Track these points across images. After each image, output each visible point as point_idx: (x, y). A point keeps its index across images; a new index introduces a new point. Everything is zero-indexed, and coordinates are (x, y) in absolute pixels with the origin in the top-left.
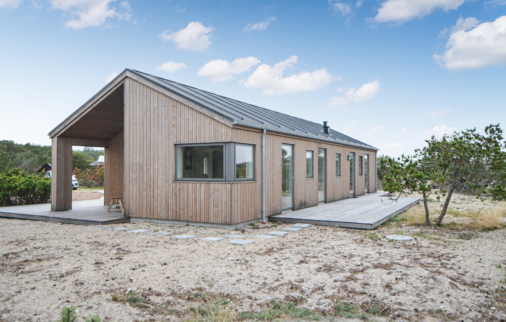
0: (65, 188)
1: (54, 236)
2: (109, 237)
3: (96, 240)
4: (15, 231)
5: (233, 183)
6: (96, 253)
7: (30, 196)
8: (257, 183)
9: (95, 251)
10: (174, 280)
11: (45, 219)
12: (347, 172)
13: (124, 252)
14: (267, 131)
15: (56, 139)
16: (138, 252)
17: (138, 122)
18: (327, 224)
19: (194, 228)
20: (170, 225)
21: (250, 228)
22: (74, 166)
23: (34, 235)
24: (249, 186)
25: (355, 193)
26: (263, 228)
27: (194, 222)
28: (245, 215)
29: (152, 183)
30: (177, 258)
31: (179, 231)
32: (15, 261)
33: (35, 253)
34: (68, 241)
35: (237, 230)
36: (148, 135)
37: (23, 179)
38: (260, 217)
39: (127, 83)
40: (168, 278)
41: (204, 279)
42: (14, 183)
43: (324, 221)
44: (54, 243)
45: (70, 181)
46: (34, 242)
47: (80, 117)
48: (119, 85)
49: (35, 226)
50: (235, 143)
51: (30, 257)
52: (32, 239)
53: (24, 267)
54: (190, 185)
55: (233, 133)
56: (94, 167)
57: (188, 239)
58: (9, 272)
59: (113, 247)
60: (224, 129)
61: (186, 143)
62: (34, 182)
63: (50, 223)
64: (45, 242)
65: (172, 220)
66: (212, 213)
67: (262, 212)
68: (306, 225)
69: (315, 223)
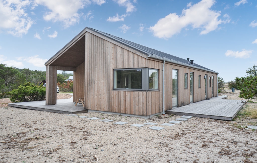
0: (53, 93)
1: (47, 121)
2: (78, 122)
3: (70, 125)
4: (26, 117)
5: (147, 92)
6: (71, 134)
7: (35, 96)
8: (160, 91)
9: (71, 133)
10: (124, 159)
11: (42, 110)
12: (204, 86)
13: (88, 134)
14: (166, 61)
15: (48, 66)
16: (96, 134)
17: (92, 57)
18: (202, 116)
19: (124, 117)
20: (110, 115)
21: (157, 118)
22: (58, 81)
23: (35, 120)
24: (156, 93)
25: (207, 97)
26: (164, 118)
27: (124, 114)
28: (154, 110)
29: (100, 91)
30: (121, 140)
31: (116, 119)
32: (23, 139)
33: (35, 133)
34: (54, 125)
35: (149, 119)
36: (98, 64)
37: (31, 88)
38: (161, 111)
39: (87, 35)
40: (119, 157)
41: (144, 159)
42: (27, 90)
43: (200, 114)
44: (47, 126)
45: (55, 89)
46: (35, 125)
47: (61, 54)
48: (82, 37)
49: (37, 114)
50: (149, 68)
51: (31, 136)
52: (34, 123)
53: (28, 144)
54: (122, 92)
55: (148, 62)
56: (67, 82)
57: (123, 125)
58: (19, 147)
59: (81, 130)
60: (142, 60)
61: (119, 68)
62: (37, 89)
63: (45, 112)
64: (41, 125)
65: (111, 112)
66: (135, 109)
67: (162, 109)
68: (189, 117)
69: (195, 115)
